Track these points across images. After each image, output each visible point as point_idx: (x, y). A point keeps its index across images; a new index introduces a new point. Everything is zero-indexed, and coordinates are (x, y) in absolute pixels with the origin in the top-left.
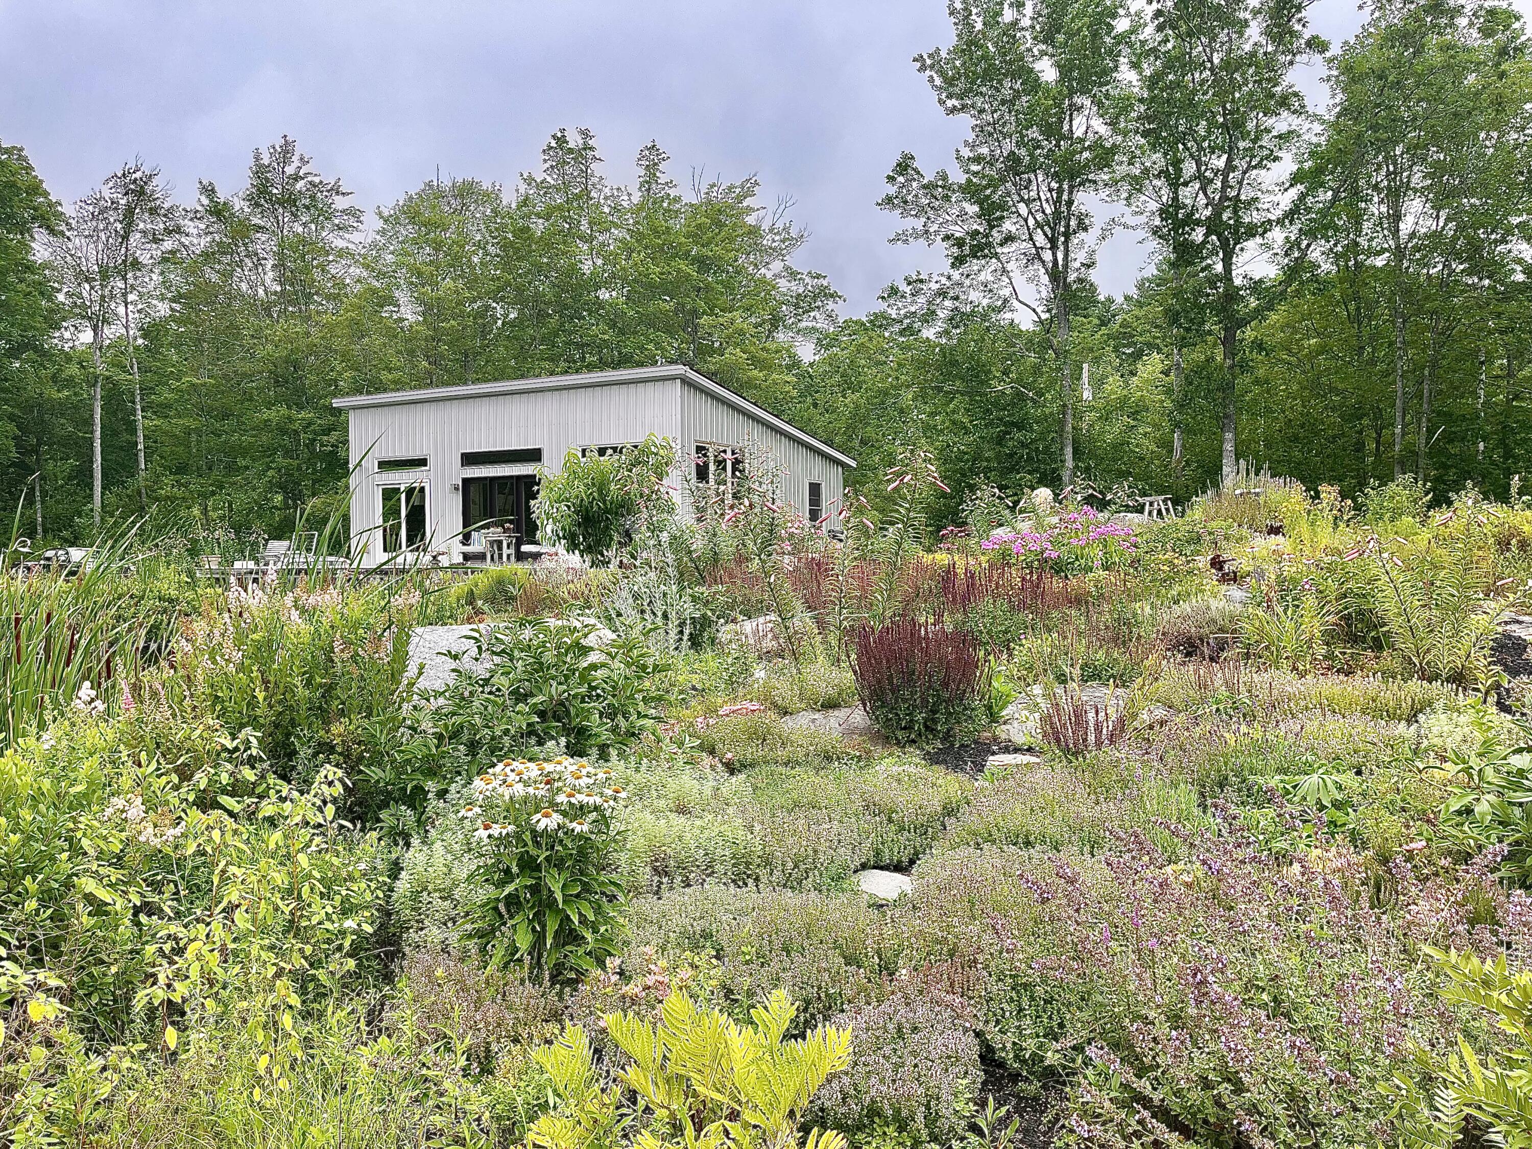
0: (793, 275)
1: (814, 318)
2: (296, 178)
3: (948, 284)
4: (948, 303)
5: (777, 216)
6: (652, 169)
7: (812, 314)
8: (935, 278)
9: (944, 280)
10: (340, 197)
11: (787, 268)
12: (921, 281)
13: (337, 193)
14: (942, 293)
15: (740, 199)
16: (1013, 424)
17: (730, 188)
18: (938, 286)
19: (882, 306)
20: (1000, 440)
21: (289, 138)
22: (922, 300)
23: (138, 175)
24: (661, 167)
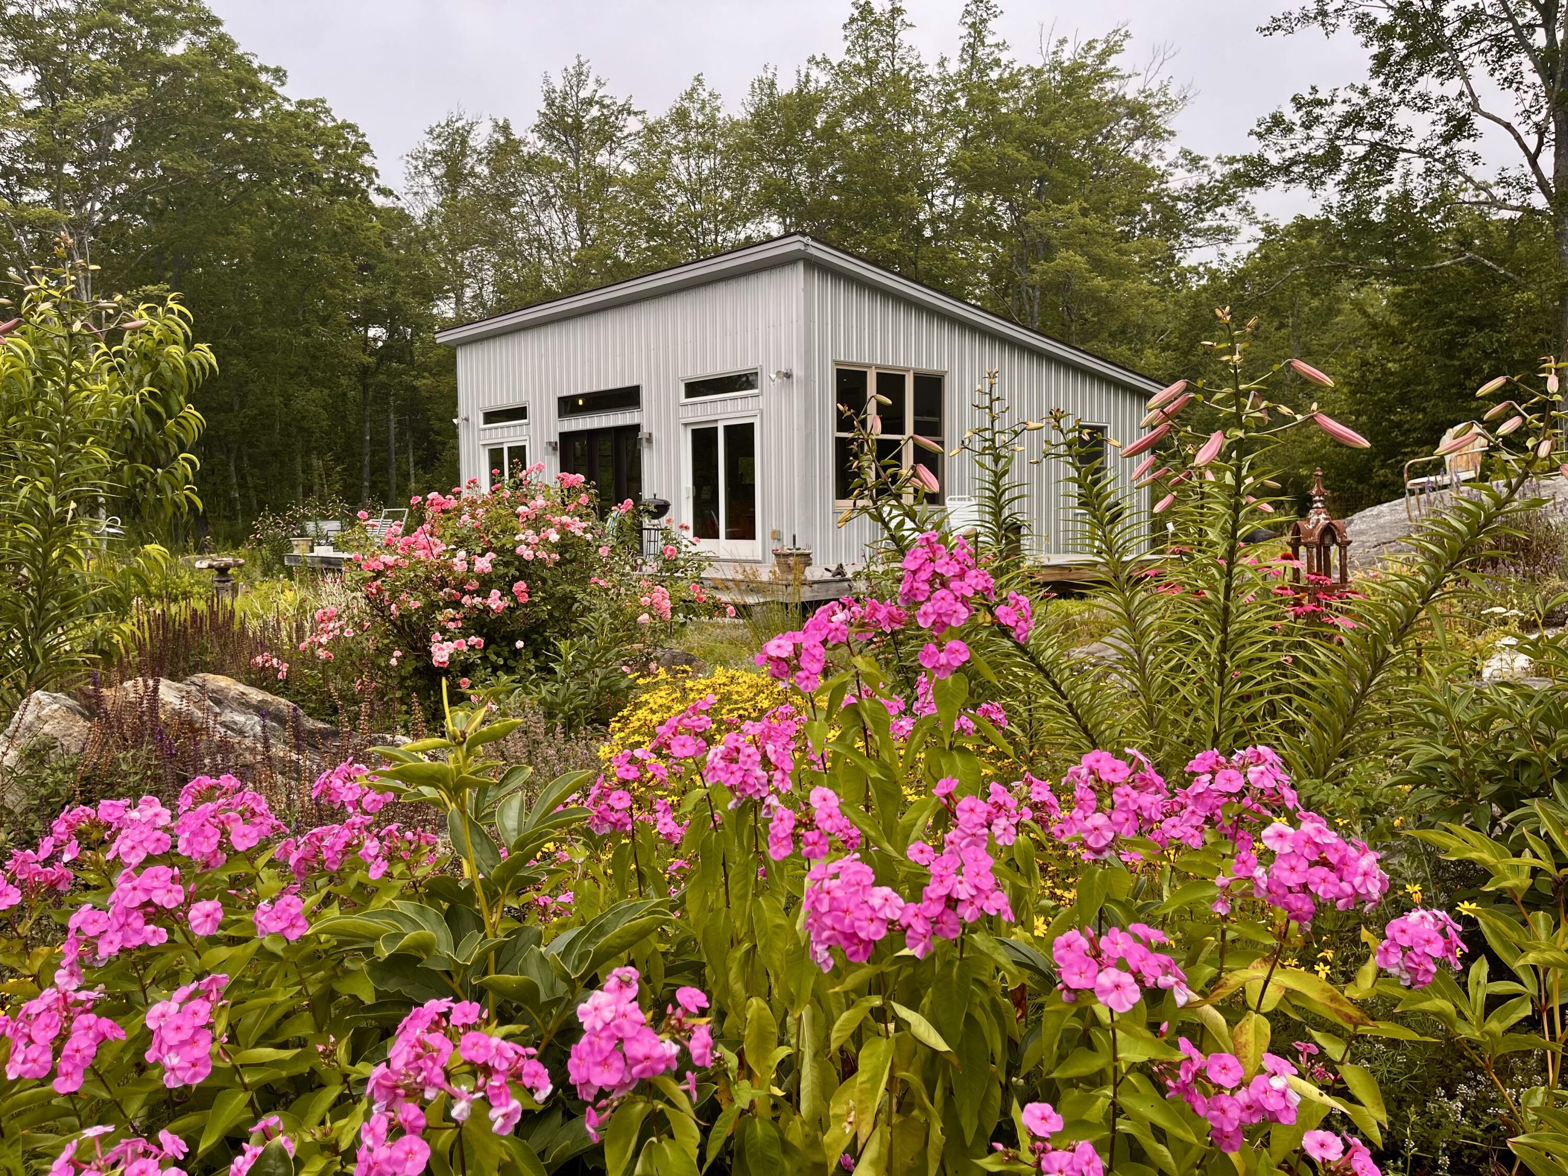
0: (1194, 162)
1: (1223, 215)
2: (590, 102)
3: (1363, 102)
4: (1364, 135)
5: (1151, 74)
6: (977, 30)
7: (1219, 210)
8: (1342, 95)
9: (1356, 98)
10: (632, 117)
11: (1185, 153)
12: (1319, 103)
13: (629, 114)
14: (1354, 119)
15: (1102, 58)
16: (1472, 321)
17: (1090, 46)
18: (1346, 108)
19: (1253, 147)
20: (1450, 347)
21: (583, 59)
22: (1319, 132)
23: (459, 124)
24: (989, 25)
